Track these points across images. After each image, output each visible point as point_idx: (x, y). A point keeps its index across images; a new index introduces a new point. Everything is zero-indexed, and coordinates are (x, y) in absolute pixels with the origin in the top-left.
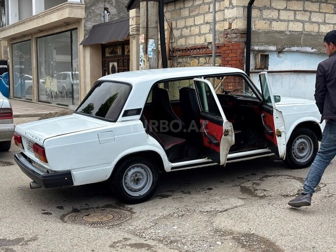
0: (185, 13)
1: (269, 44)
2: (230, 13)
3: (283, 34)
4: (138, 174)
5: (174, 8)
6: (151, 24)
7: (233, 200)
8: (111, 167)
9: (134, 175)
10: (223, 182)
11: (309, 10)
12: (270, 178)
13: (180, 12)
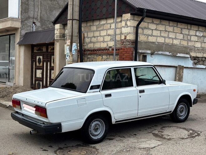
0: (94, 28)
1: (147, 49)
2: (125, 30)
3: (154, 44)
4: (97, 125)
5: (86, 25)
6: (74, 34)
7: (154, 141)
8: (83, 121)
9: (95, 126)
10: (140, 130)
11: (168, 31)
12: (166, 128)
13: (90, 28)
